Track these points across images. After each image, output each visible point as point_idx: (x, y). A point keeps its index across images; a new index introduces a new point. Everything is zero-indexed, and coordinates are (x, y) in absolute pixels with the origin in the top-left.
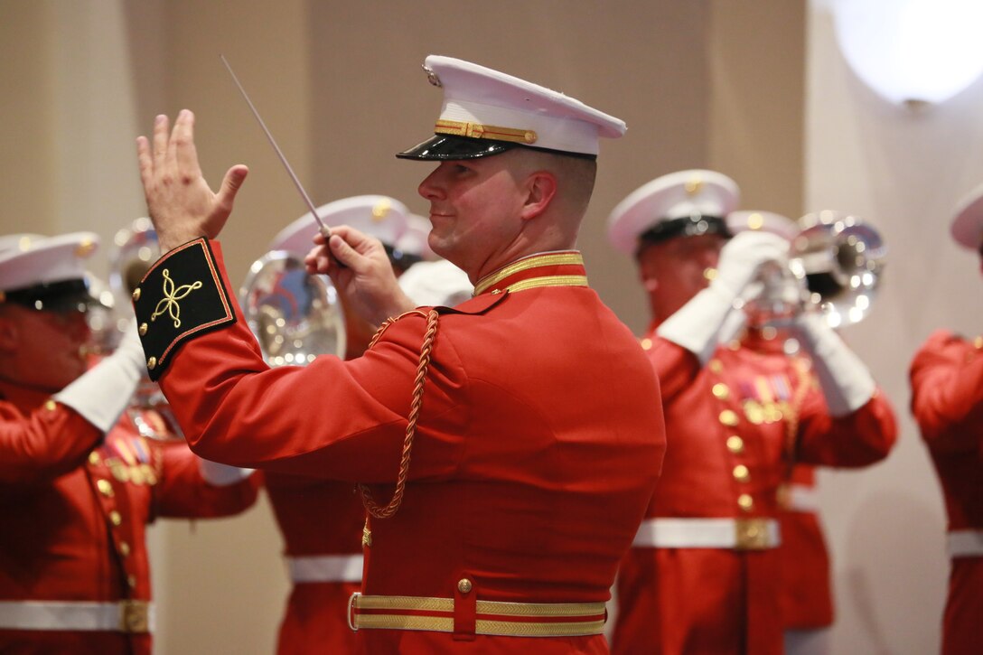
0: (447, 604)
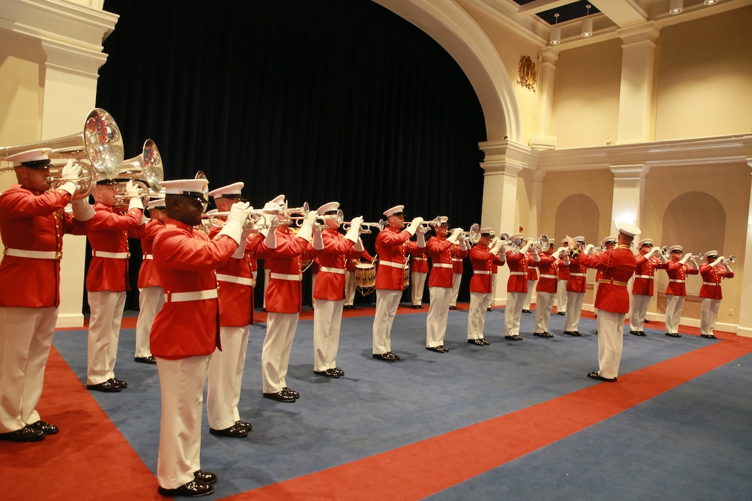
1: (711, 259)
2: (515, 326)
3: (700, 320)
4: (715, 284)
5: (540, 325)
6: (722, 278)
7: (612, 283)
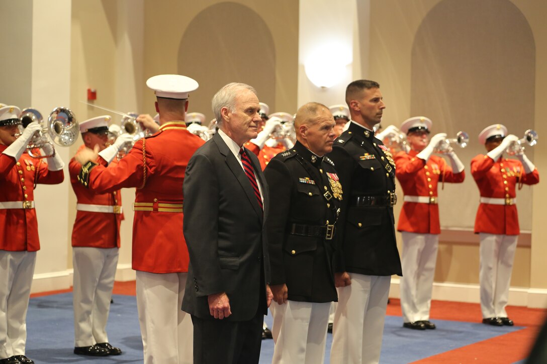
0: (151, 204)
1: (493, 142)
2: (13, 333)
3: (478, 287)
4: (501, 201)
5: (84, 326)
6: (517, 185)
7: (156, 210)
